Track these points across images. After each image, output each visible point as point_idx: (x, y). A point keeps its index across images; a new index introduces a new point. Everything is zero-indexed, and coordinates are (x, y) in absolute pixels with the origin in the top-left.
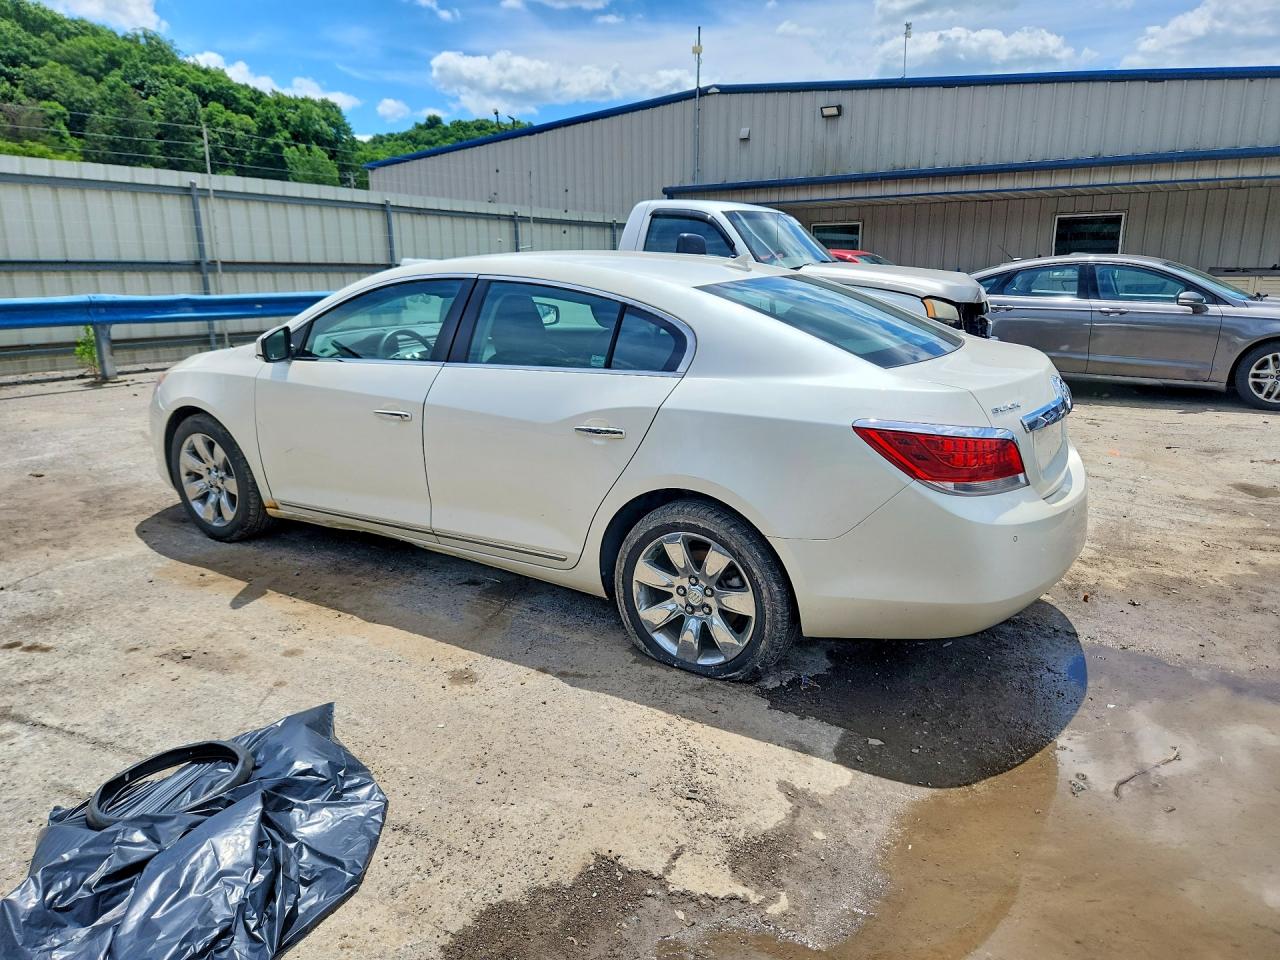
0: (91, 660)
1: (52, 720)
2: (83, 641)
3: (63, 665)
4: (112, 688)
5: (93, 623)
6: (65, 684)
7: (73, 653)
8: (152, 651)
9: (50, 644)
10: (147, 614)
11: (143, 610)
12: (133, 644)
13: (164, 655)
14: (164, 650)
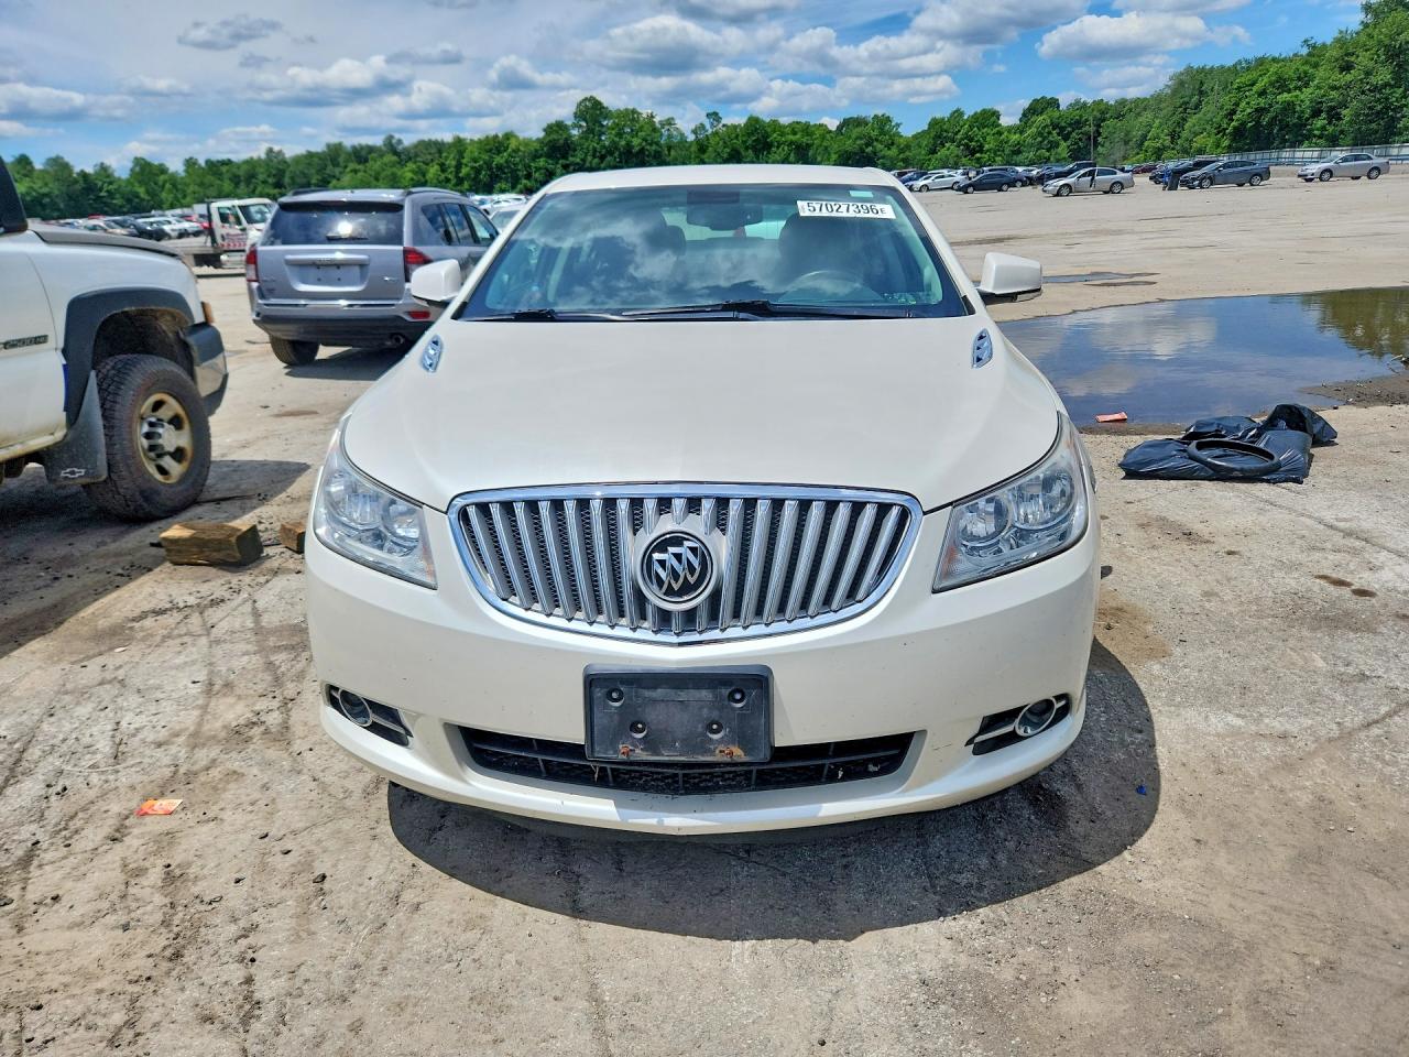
0: (1275, 554)
1: (1309, 522)
2: (1282, 574)
3: (1303, 558)
4: (1257, 529)
5: (1270, 594)
6: (1299, 542)
7: (1294, 566)
8: (1214, 548)
9: (1318, 581)
10: (1206, 588)
11: (1208, 594)
12: (1232, 557)
13: (1208, 542)
14: (1204, 546)
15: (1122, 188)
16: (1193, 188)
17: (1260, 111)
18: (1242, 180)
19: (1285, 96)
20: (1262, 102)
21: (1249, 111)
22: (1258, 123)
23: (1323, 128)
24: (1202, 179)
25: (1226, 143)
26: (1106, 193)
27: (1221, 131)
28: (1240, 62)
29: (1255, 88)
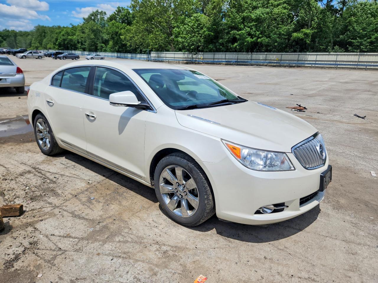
15: (42, 58)
16: (61, 59)
17: (64, 40)
18: (73, 58)
19: (69, 37)
20: (64, 38)
21: (61, 39)
22: (64, 43)
23: (81, 47)
24: (63, 57)
25: (57, 47)
26: (37, 59)
27: (55, 44)
28: (53, 26)
29: (61, 34)
